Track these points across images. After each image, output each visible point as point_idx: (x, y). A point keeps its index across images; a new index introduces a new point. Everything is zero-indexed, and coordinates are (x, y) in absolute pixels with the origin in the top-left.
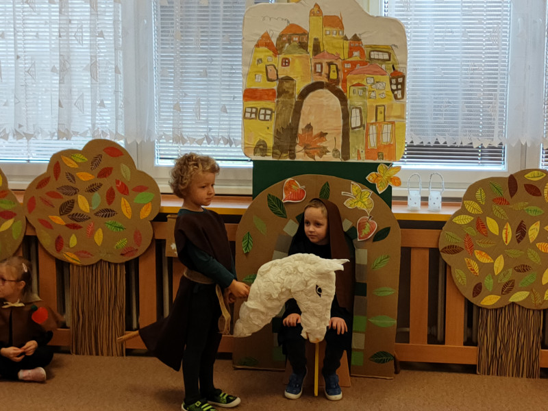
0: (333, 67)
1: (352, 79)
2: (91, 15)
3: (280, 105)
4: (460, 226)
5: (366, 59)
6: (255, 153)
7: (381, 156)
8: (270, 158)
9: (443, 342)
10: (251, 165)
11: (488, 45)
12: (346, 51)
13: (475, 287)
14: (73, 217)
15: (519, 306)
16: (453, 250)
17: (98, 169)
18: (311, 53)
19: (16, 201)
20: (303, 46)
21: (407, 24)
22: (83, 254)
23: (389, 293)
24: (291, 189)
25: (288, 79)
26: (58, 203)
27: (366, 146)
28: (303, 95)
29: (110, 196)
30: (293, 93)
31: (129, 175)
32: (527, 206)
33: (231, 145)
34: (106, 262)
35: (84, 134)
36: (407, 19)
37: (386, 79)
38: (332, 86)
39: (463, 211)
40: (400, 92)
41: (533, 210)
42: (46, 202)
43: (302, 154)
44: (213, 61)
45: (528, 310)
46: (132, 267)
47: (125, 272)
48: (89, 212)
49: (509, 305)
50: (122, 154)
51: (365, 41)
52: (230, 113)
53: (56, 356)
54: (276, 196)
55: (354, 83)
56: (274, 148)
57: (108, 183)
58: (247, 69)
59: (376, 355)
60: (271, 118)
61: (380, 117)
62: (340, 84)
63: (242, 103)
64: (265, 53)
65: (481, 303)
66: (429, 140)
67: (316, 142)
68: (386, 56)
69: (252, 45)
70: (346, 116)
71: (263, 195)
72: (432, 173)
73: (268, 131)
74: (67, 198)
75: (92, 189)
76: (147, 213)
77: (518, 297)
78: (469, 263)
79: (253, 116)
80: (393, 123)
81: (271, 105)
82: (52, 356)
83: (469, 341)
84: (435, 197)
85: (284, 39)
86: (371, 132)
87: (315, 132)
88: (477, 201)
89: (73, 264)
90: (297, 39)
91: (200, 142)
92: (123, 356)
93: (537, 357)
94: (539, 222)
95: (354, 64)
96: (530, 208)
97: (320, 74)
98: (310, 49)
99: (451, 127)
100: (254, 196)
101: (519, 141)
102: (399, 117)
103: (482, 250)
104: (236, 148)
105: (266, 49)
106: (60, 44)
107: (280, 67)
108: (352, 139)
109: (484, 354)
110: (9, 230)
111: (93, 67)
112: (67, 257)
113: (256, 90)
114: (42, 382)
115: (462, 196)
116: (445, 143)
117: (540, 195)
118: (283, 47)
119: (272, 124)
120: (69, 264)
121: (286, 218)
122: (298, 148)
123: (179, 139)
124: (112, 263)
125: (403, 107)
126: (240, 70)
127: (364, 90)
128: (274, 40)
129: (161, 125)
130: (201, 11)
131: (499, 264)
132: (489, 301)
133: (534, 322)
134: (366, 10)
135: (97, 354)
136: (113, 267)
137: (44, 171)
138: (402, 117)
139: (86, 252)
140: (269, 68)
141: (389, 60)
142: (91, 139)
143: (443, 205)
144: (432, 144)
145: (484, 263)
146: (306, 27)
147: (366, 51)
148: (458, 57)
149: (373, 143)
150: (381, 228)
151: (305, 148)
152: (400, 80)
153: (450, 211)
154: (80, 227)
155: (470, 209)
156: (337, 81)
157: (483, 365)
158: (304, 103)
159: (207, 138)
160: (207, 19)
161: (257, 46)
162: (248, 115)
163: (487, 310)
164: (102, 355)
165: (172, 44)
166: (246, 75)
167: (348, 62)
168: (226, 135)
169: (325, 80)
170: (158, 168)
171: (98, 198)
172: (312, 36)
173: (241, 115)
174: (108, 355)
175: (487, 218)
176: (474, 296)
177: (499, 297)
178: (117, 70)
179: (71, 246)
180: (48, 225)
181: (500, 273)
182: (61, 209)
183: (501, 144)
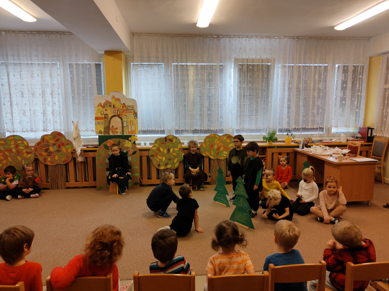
0: (118, 111)
1: (124, 114)
3: (105, 121)
4: (154, 150)
5: (127, 109)
6: (99, 134)
7: (132, 133)
8: (103, 135)
9: (151, 179)
10: (98, 137)
12: (122, 107)
13: (158, 165)
15: (169, 169)
16: (153, 156)
17: (55, 139)
18: (112, 108)
19: (31, 149)
20: (110, 106)
22: (53, 162)
23: (137, 168)
24: (109, 143)
25: (107, 114)
26: (44, 149)
27: (128, 131)
28: (111, 118)
29: (59, 146)
30: (108, 118)
31: (64, 141)
34: (59, 164)
35: (50, 130)
37: (132, 114)
38: (118, 116)
39: (154, 146)
40: (136, 117)
41: (171, 145)
42: (41, 149)
43: (111, 133)
45: (172, 169)
47: (65, 166)
48: (53, 151)
49: (167, 169)
50: (62, 135)
51: (127, 104)
54: (106, 145)
56: (104, 132)
57: (58, 143)
59: (134, 183)
60: (103, 124)
61: (131, 124)
63: (95, 121)
64: (100, 108)
65: (160, 168)
66: (146, 129)
67: (115, 130)
68: (132, 108)
70: (123, 123)
71: (102, 144)
72: (147, 137)
73: (102, 128)
74: (47, 148)
75: (54, 145)
76: (70, 151)
77: (169, 166)
78: (157, 159)
79: (98, 124)
80: (135, 125)
81: (102, 121)
83: (158, 178)
84: (148, 143)
85: (105, 104)
86: (129, 127)
87: (115, 128)
88: (157, 144)
89: (50, 166)
90: (108, 104)
92: (65, 189)
94: (173, 148)
95: (124, 110)
97: (115, 113)
98: (112, 106)
100: (100, 145)
103: (159, 155)
104: (93, 132)
107: (104, 111)
108: (124, 129)
110: (30, 157)
111: (53, 113)
112: (48, 163)
113: (98, 117)
115: (154, 142)
117: (172, 141)
118: (105, 106)
119: (103, 126)
120: (48, 165)
124: (61, 164)
125: (137, 121)
126: (94, 112)
127: (127, 117)
128: (103, 105)
131: (164, 159)
132: (162, 168)
135: (58, 189)
137: (39, 140)
138: (137, 123)
140: (101, 111)
142: (53, 131)
145: (160, 159)
146: (111, 101)
147: (127, 107)
149: (130, 130)
150: (134, 151)
152: (136, 114)
153: (151, 146)
154: (51, 155)
155: (156, 146)
156: (120, 115)
158: (111, 120)
161: (98, 106)
162: (96, 124)
163: (162, 170)
166: (95, 114)
167: (122, 110)
171: (56, 148)
172: (113, 103)
174: (61, 189)
175: (160, 147)
176: (158, 167)
177: (164, 167)
179: (49, 160)
180: (41, 155)
181: (164, 161)
182: (45, 151)
183: (163, 130)
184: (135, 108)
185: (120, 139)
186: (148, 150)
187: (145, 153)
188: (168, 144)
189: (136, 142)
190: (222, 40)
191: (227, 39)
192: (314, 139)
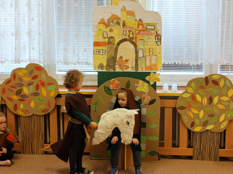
0: (131, 32)
1: (139, 37)
2: (28, 11)
3: (109, 48)
4: (185, 98)
5: (145, 29)
6: (98, 68)
7: (152, 69)
9: (178, 147)
11: (196, 22)
12: (137, 25)
13: (192, 124)
14: (21, 96)
15: (210, 131)
16: (182, 108)
17: (32, 76)
18: (122, 26)
20: (118, 23)
21: (162, 14)
22: (26, 112)
23: (156, 126)
24: (113, 83)
25: (112, 37)
26: (15, 90)
27: (145, 65)
28: (119, 44)
29: (37, 87)
30: (114, 44)
31: (45, 78)
32: (213, 89)
33: (88, 65)
34: (36, 115)
35: (26, 61)
36: (162, 12)
37: (153, 37)
38: (131, 40)
39: (186, 92)
40: (159, 42)
41: (215, 91)
42: (10, 90)
43: (118, 68)
44: (80, 30)
45: (214, 133)
46: (47, 117)
47: (44, 119)
48: (28, 94)
49: (206, 131)
50: (42, 69)
51: (145, 21)
52: (88, 52)
53: (15, 155)
54: (108, 86)
55: (140, 39)
56: (106, 66)
57: (36, 82)
58: (95, 33)
59: (150, 153)
60: (105, 54)
61: (151, 53)
62: (134, 39)
63: (93, 48)
64: (102, 27)
65: (194, 130)
66: (172, 62)
67: (124, 64)
68: (153, 28)
69: (97, 23)
70: (137, 53)
71: (102, 86)
72: (173, 76)
73: (104, 59)
74: (19, 88)
75: (30, 84)
76: (53, 94)
77: (210, 127)
78: (189, 113)
79: (98, 53)
80: (156, 55)
81: (105, 48)
82: (13, 155)
83: (189, 146)
85: (110, 20)
86: (147, 59)
87: (124, 59)
88: (192, 88)
89: (22, 116)
90: (116, 21)
91: (75, 64)
92: (43, 154)
93: (218, 152)
94: (218, 96)
95: (140, 31)
96: (214, 90)
97: (126, 35)
98: (121, 25)
99: (181, 56)
100: (98, 86)
101: (209, 62)
102: (159, 53)
103: (194, 108)
104: (90, 66)
105: (103, 25)
106: (15, 23)
107: (108, 33)
108: (139, 62)
109: (196, 151)
111: (29, 33)
112: (19, 113)
113: (99, 42)
114: (9, 166)
115: (185, 85)
116: (178, 63)
117: (218, 85)
118: (110, 24)
119: (105, 56)
120: (20, 116)
121: (112, 95)
122: (117, 66)
123: (66, 63)
124: (38, 115)
125: (161, 48)
126: (92, 34)
127: (144, 42)
128: (106, 21)
129: (59, 57)
130: (75, 9)
131: (202, 114)
132: (198, 129)
133: (217, 138)
134: (144, 8)
135: (32, 154)
136: (39, 117)
137: (9, 77)
138: (160, 53)
139: (27, 111)
140: (104, 33)
141: (155, 29)
142: (29, 63)
143: (178, 89)
144: (173, 64)
145: (195, 114)
146: (119, 15)
147: (145, 25)
148: (183, 28)
149: (148, 64)
150: (152, 99)
151: (119, 66)
152: (159, 37)
153: (181, 92)
154: (24, 100)
155: (189, 91)
156: (133, 38)
157: (195, 156)
158: (119, 48)
159: (78, 62)
160: (78, 13)
161: (99, 23)
162: (95, 53)
163: (197, 133)
164: (35, 154)
165: (63, 23)
166: (94, 36)
167: (137, 30)
168: (86, 61)
169: (128, 38)
170: (57, 75)
171: (32, 88)
173: (92, 53)
174: (37, 154)
175: (196, 94)
176: (191, 127)
177: (202, 127)
178: (39, 34)
179: (21, 108)
180: (10, 99)
181: (202, 118)
182: (16, 93)
183: (202, 64)
184: (158, 27)
187: (170, 103)
188: (211, 88)
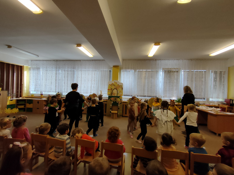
8: (110, 96)
9: (126, 114)
10: (108, 96)
23: (122, 109)
25: (112, 88)
27: (119, 95)
39: (128, 101)
51: (119, 85)
54: (111, 99)
55: (118, 89)
59: (120, 115)
61: (121, 92)
67: (114, 94)
70: (117, 92)
72: (126, 98)
73: (110, 93)
97: (115, 88)
100: (108, 99)
128: (111, 85)
138: (123, 92)
142: (93, 94)
144: (126, 95)
150: (121, 103)
152: (122, 88)
162: (108, 91)
166: (108, 88)
172: (114, 84)
185: (116, 98)
186: (126, 102)
189: (122, 99)
190: (157, 61)
191: (160, 61)
192: (200, 103)
